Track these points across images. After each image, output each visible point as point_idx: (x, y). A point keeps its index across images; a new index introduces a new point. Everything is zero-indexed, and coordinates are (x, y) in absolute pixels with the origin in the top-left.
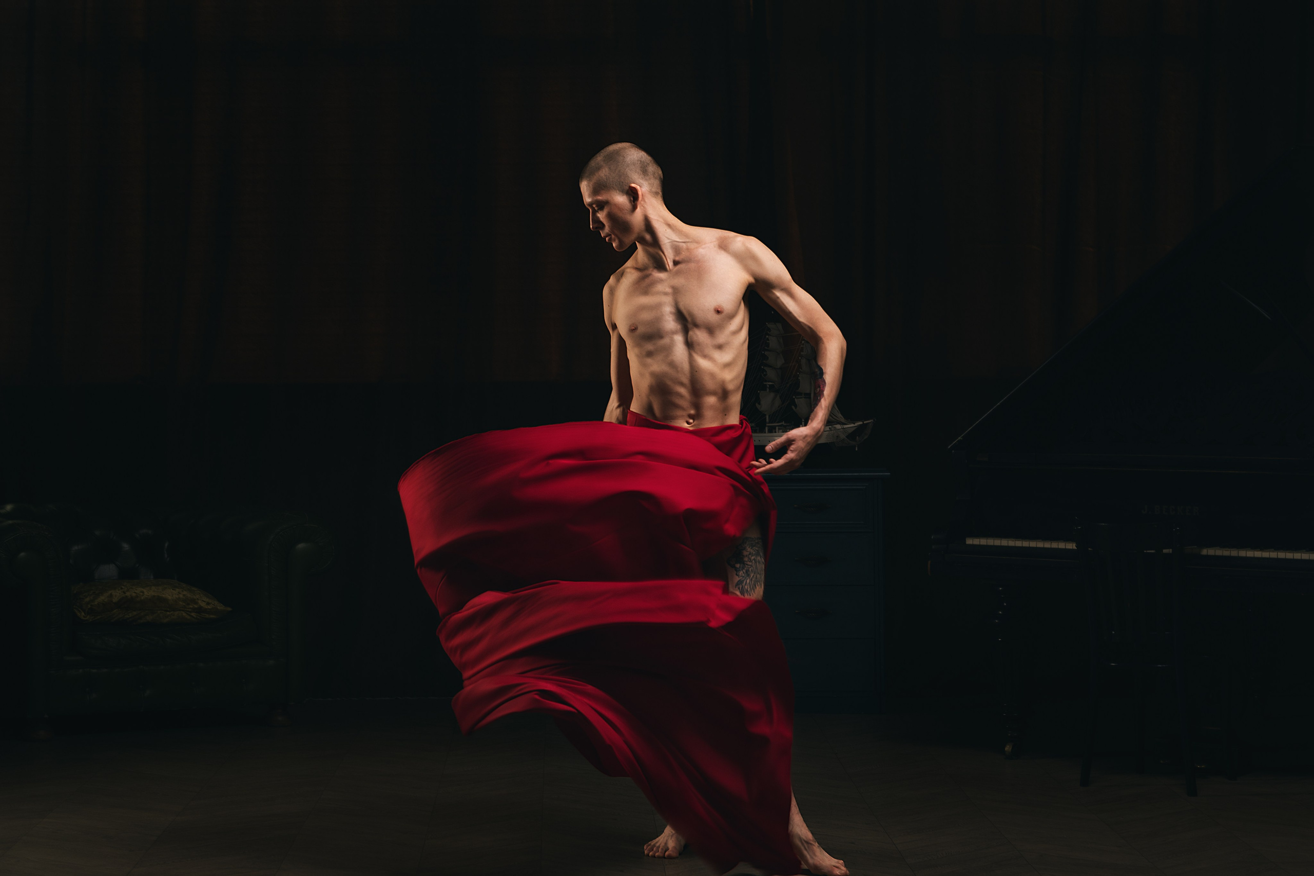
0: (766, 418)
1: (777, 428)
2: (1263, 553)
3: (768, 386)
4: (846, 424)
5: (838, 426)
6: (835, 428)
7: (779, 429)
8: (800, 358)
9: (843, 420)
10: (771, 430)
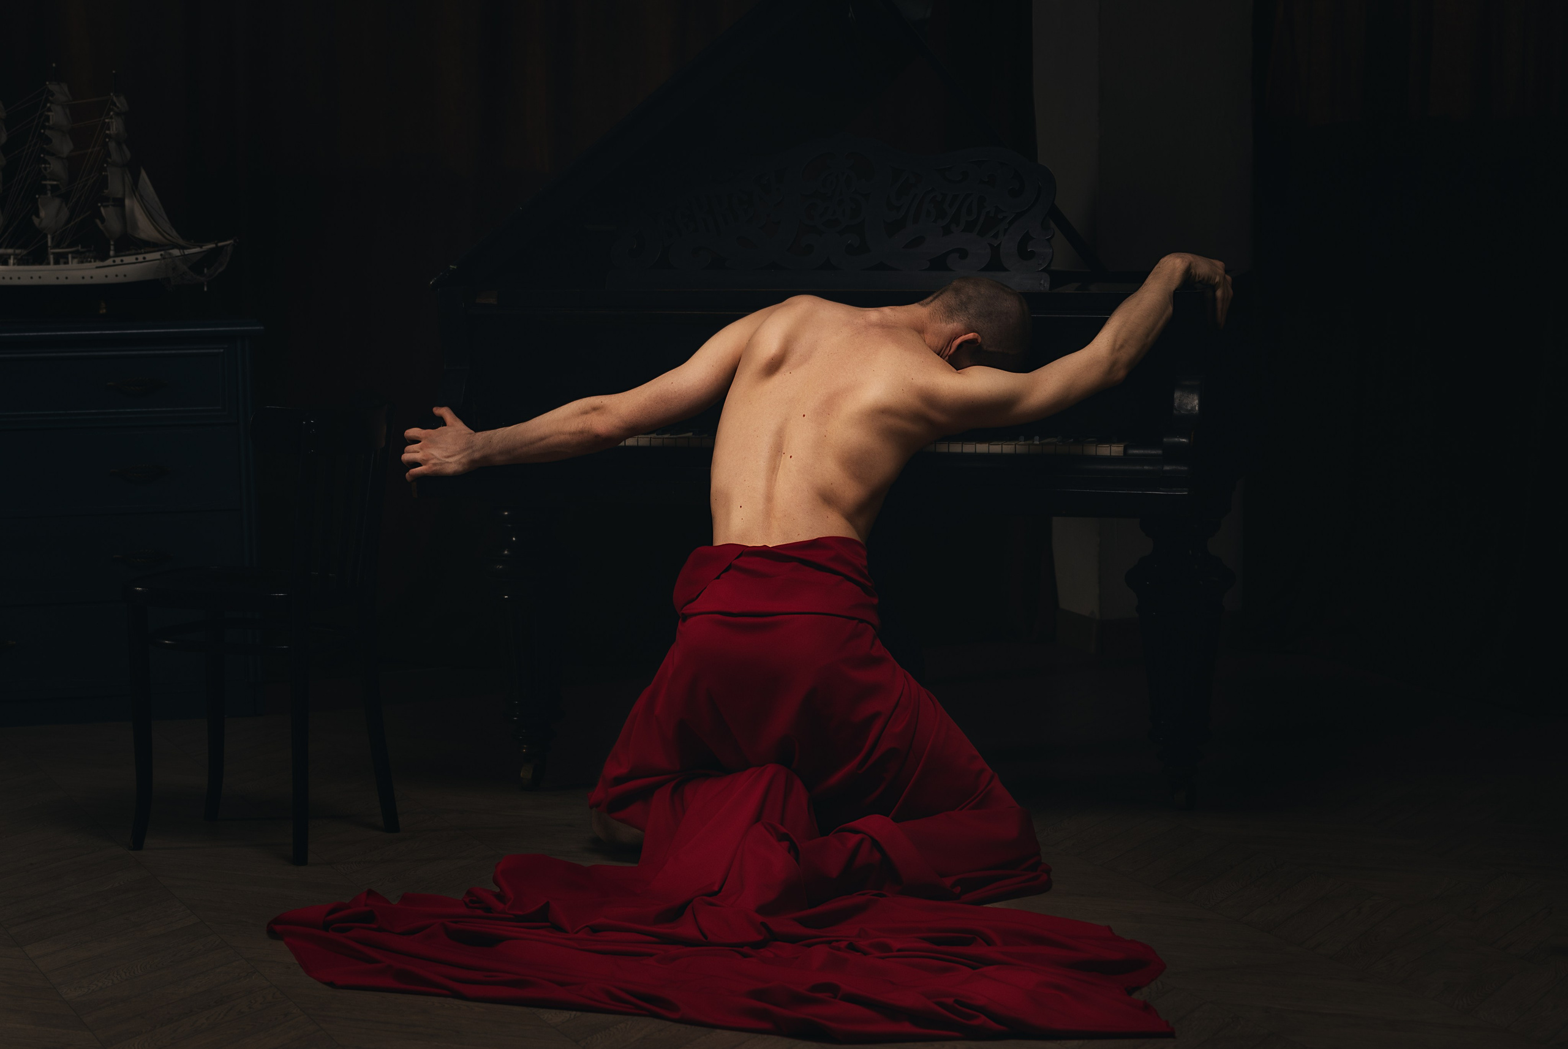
0: (47, 242)
1: (70, 256)
2: (991, 447)
3: (49, 187)
4: (190, 248)
5: (176, 252)
6: (170, 254)
7: (73, 258)
8: (107, 140)
9: (181, 242)
10: (60, 259)
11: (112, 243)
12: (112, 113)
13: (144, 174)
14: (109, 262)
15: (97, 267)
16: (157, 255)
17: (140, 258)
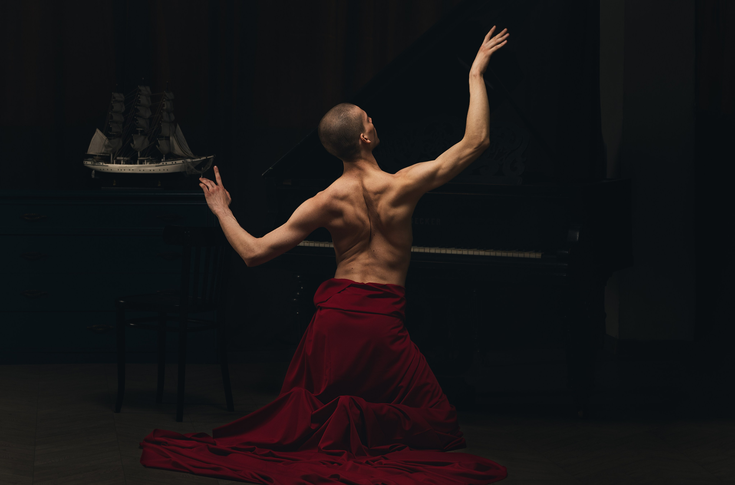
0: (138, 154)
1: (145, 161)
3: (139, 131)
4: (194, 159)
5: (189, 160)
6: (186, 161)
7: (147, 162)
8: (162, 111)
9: (192, 156)
10: (141, 162)
11: (164, 156)
12: (164, 100)
13: (178, 126)
14: (161, 164)
15: (156, 166)
16: (181, 161)
17: (174, 162)
